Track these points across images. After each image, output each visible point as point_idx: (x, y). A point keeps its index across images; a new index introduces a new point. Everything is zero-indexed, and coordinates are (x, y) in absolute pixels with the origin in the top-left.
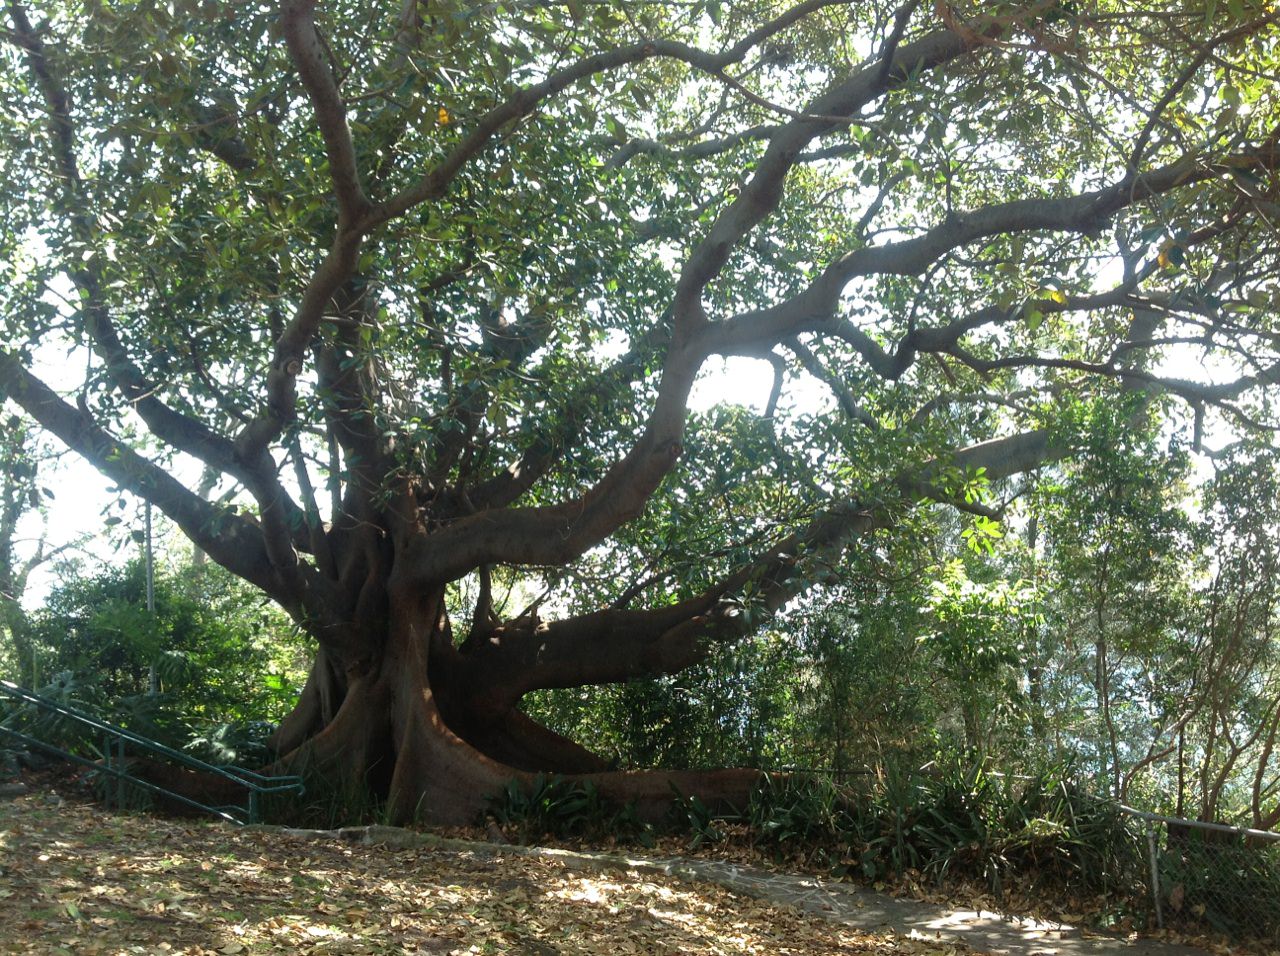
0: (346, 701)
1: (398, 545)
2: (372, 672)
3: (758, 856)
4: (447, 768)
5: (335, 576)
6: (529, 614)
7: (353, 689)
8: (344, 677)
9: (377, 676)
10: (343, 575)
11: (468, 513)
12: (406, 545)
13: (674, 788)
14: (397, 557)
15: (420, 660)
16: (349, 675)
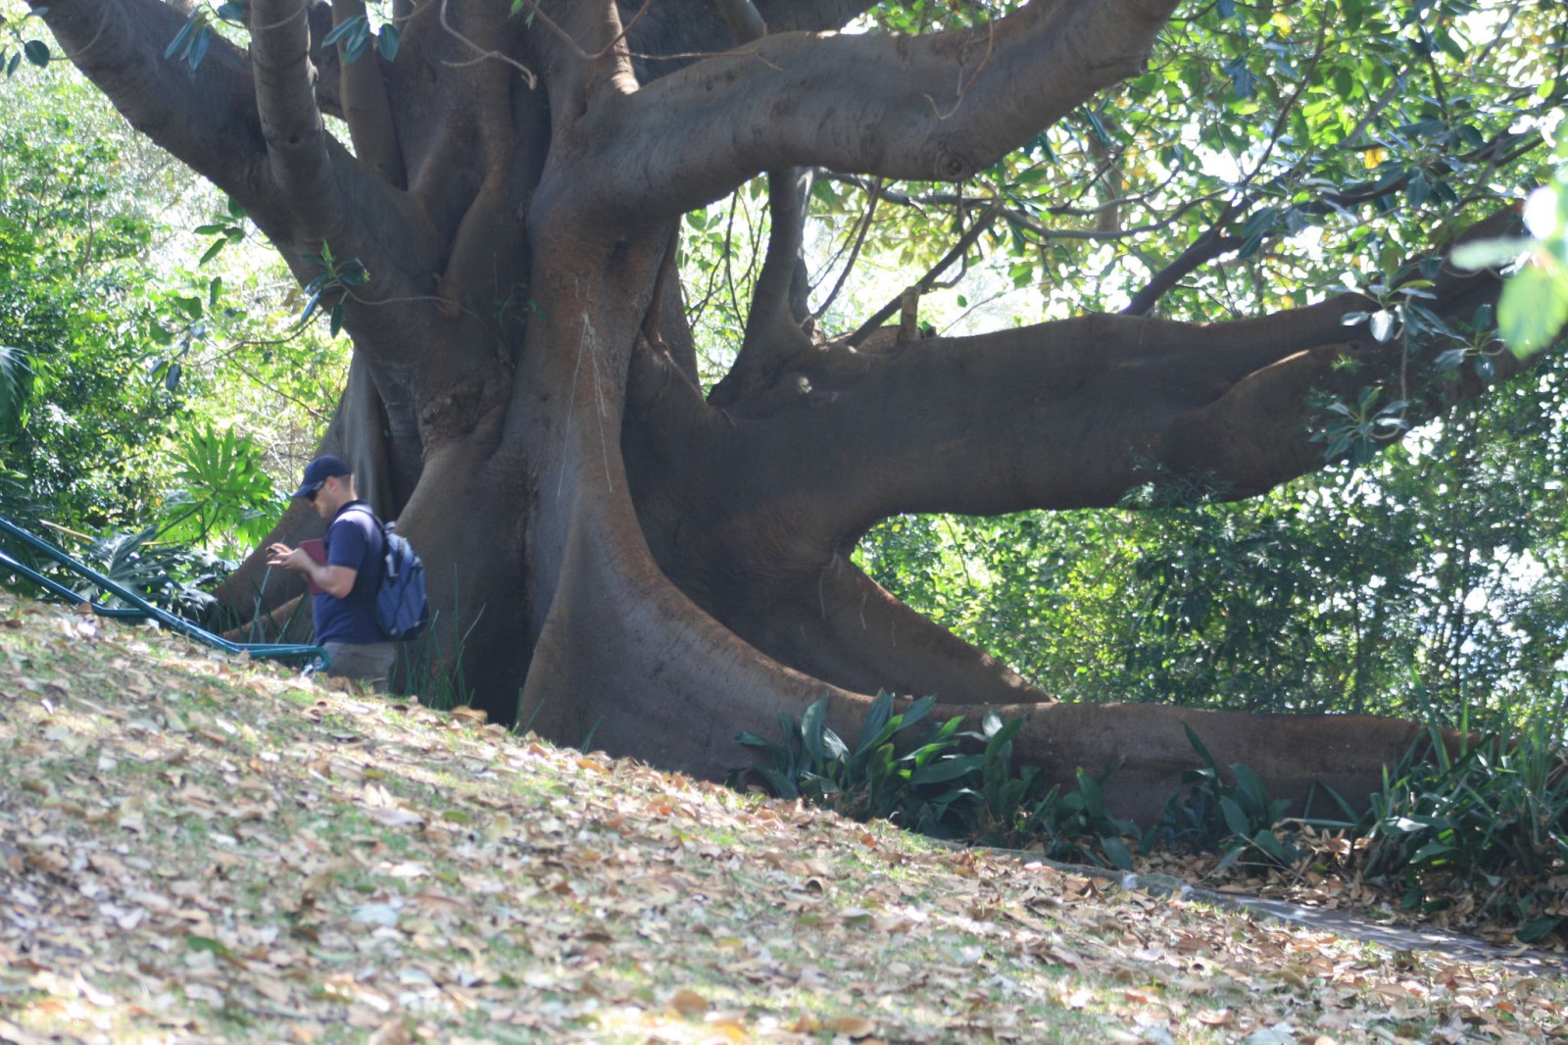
0: (416, 494)
1: (563, 109)
2: (484, 428)
3: (1369, 898)
4: (659, 669)
5: (400, 177)
6: (895, 319)
7: (432, 466)
8: (415, 437)
9: (497, 439)
10: (419, 179)
11: (747, 35)
12: (582, 109)
13: (1197, 746)
14: (558, 137)
15: (606, 409)
16: (426, 432)
